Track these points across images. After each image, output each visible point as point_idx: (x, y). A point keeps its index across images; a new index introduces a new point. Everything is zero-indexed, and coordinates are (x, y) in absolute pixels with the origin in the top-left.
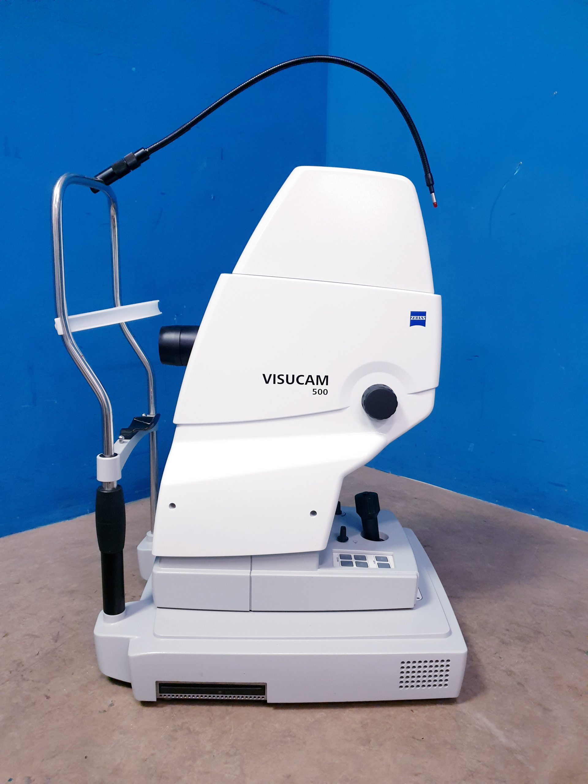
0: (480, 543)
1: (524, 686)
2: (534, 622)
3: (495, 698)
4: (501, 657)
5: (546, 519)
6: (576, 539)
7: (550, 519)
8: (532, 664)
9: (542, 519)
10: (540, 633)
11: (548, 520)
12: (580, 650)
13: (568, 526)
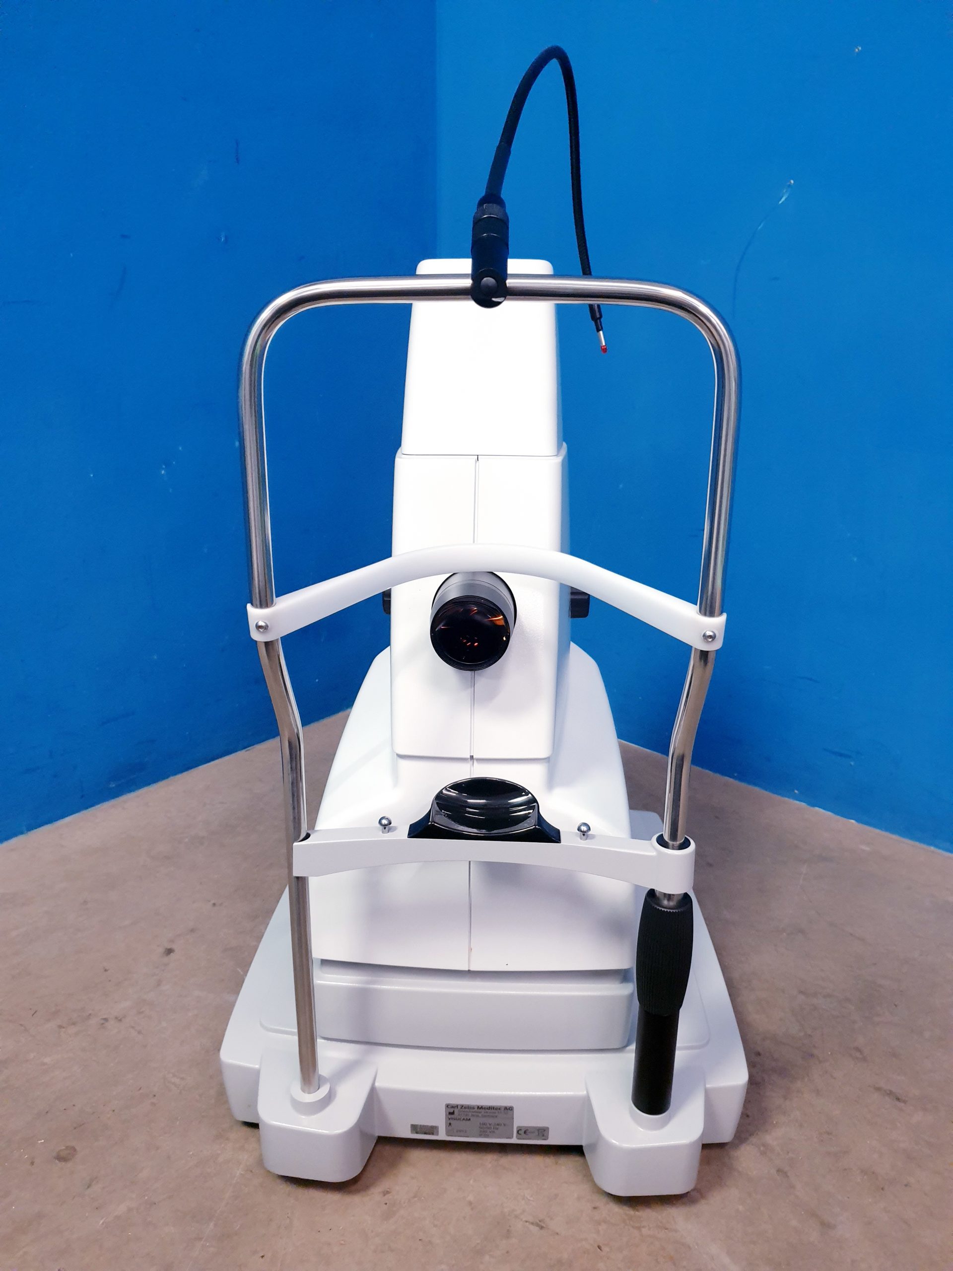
0: (710, 865)
1: (787, 1176)
2: (802, 1034)
3: (741, 1208)
4: (749, 1114)
5: (817, 809)
6: (867, 849)
7: (824, 809)
8: (801, 1126)
9: (812, 808)
10: (812, 1055)
11: (821, 810)
12: (878, 1089)
13: (853, 821)
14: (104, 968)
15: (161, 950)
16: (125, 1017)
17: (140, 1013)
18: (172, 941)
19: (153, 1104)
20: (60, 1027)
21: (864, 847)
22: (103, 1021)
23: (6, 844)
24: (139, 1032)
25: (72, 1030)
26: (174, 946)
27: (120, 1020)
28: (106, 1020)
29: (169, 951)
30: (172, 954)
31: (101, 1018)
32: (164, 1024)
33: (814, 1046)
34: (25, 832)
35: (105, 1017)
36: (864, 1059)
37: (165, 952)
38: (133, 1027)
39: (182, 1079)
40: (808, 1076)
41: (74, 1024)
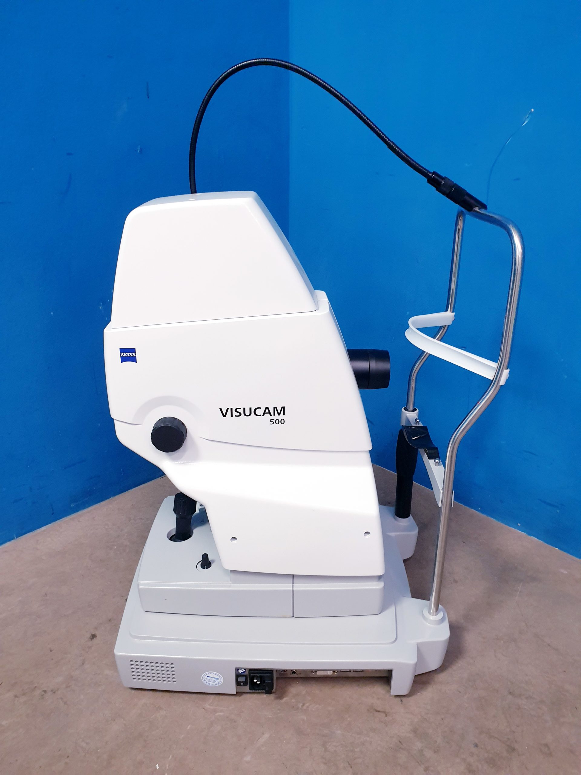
14: (50, 648)
15: (89, 635)
16: (58, 690)
17: (68, 687)
18: (96, 628)
19: (66, 763)
20: (16, 696)
21: (562, 571)
22: (43, 693)
23: (3, 546)
24: (65, 703)
25: (23, 699)
26: (97, 633)
27: (54, 693)
28: (45, 691)
29: (94, 636)
30: (95, 639)
31: (42, 690)
32: (82, 697)
33: (516, 742)
34: (16, 538)
35: (45, 689)
36: (550, 755)
37: (91, 637)
38: (62, 699)
39: (87, 744)
40: (510, 767)
41: (24, 694)
